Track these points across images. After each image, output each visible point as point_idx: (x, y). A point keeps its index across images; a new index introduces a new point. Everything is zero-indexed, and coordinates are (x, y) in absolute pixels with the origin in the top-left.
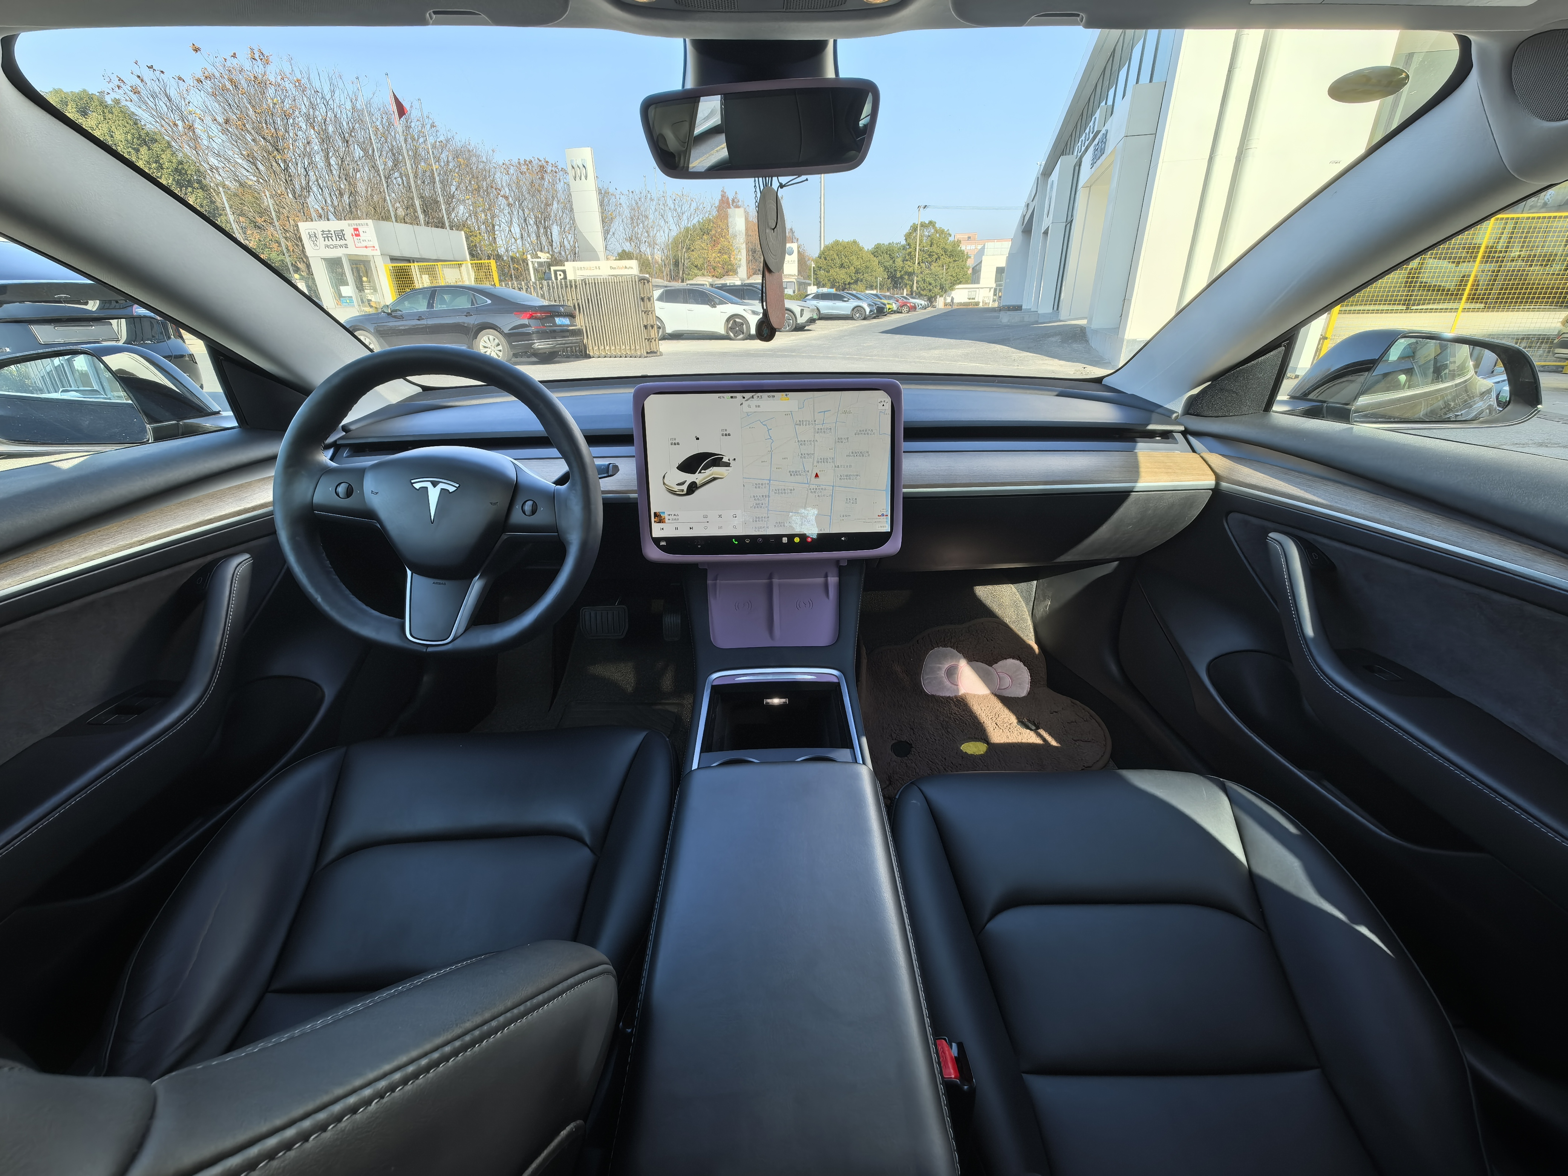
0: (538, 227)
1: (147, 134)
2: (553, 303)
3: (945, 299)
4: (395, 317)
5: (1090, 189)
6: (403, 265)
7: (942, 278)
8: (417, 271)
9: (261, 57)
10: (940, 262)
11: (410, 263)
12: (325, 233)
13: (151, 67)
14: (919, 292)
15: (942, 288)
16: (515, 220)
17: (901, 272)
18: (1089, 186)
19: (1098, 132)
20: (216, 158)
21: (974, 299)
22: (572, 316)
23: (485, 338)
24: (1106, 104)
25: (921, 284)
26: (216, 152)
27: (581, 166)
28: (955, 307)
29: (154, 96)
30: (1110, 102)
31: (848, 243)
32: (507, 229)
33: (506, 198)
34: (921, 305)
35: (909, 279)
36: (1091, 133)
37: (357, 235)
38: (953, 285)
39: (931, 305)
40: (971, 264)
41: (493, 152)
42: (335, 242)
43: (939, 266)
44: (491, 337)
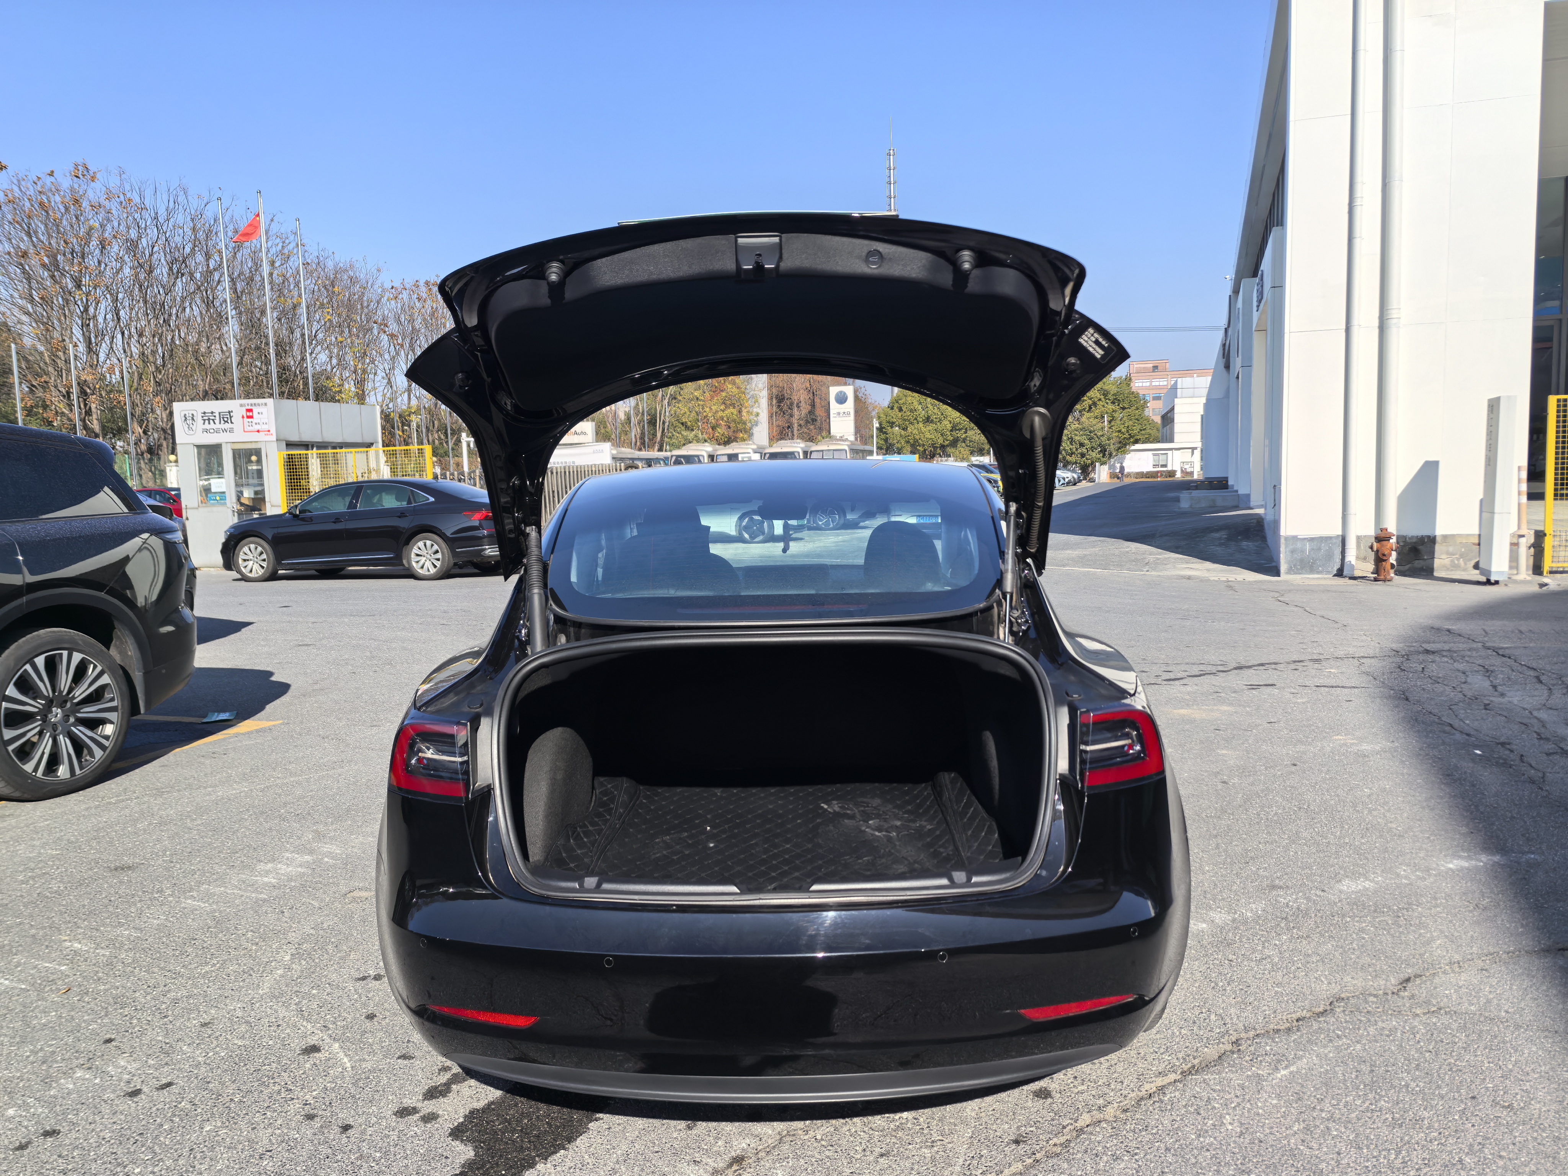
3: (1112, 467)
6: (300, 451)
7: (1103, 436)
9: (85, 173)
10: (1097, 412)
11: (309, 449)
12: (207, 414)
14: (1064, 458)
15: (1103, 451)
21: (1165, 466)
23: (421, 544)
25: (1068, 446)
28: (1127, 481)
34: (1064, 479)
37: (248, 417)
38: (1123, 446)
39: (1085, 479)
40: (1154, 412)
41: (379, 270)
42: (218, 426)
43: (1096, 417)
44: (429, 543)
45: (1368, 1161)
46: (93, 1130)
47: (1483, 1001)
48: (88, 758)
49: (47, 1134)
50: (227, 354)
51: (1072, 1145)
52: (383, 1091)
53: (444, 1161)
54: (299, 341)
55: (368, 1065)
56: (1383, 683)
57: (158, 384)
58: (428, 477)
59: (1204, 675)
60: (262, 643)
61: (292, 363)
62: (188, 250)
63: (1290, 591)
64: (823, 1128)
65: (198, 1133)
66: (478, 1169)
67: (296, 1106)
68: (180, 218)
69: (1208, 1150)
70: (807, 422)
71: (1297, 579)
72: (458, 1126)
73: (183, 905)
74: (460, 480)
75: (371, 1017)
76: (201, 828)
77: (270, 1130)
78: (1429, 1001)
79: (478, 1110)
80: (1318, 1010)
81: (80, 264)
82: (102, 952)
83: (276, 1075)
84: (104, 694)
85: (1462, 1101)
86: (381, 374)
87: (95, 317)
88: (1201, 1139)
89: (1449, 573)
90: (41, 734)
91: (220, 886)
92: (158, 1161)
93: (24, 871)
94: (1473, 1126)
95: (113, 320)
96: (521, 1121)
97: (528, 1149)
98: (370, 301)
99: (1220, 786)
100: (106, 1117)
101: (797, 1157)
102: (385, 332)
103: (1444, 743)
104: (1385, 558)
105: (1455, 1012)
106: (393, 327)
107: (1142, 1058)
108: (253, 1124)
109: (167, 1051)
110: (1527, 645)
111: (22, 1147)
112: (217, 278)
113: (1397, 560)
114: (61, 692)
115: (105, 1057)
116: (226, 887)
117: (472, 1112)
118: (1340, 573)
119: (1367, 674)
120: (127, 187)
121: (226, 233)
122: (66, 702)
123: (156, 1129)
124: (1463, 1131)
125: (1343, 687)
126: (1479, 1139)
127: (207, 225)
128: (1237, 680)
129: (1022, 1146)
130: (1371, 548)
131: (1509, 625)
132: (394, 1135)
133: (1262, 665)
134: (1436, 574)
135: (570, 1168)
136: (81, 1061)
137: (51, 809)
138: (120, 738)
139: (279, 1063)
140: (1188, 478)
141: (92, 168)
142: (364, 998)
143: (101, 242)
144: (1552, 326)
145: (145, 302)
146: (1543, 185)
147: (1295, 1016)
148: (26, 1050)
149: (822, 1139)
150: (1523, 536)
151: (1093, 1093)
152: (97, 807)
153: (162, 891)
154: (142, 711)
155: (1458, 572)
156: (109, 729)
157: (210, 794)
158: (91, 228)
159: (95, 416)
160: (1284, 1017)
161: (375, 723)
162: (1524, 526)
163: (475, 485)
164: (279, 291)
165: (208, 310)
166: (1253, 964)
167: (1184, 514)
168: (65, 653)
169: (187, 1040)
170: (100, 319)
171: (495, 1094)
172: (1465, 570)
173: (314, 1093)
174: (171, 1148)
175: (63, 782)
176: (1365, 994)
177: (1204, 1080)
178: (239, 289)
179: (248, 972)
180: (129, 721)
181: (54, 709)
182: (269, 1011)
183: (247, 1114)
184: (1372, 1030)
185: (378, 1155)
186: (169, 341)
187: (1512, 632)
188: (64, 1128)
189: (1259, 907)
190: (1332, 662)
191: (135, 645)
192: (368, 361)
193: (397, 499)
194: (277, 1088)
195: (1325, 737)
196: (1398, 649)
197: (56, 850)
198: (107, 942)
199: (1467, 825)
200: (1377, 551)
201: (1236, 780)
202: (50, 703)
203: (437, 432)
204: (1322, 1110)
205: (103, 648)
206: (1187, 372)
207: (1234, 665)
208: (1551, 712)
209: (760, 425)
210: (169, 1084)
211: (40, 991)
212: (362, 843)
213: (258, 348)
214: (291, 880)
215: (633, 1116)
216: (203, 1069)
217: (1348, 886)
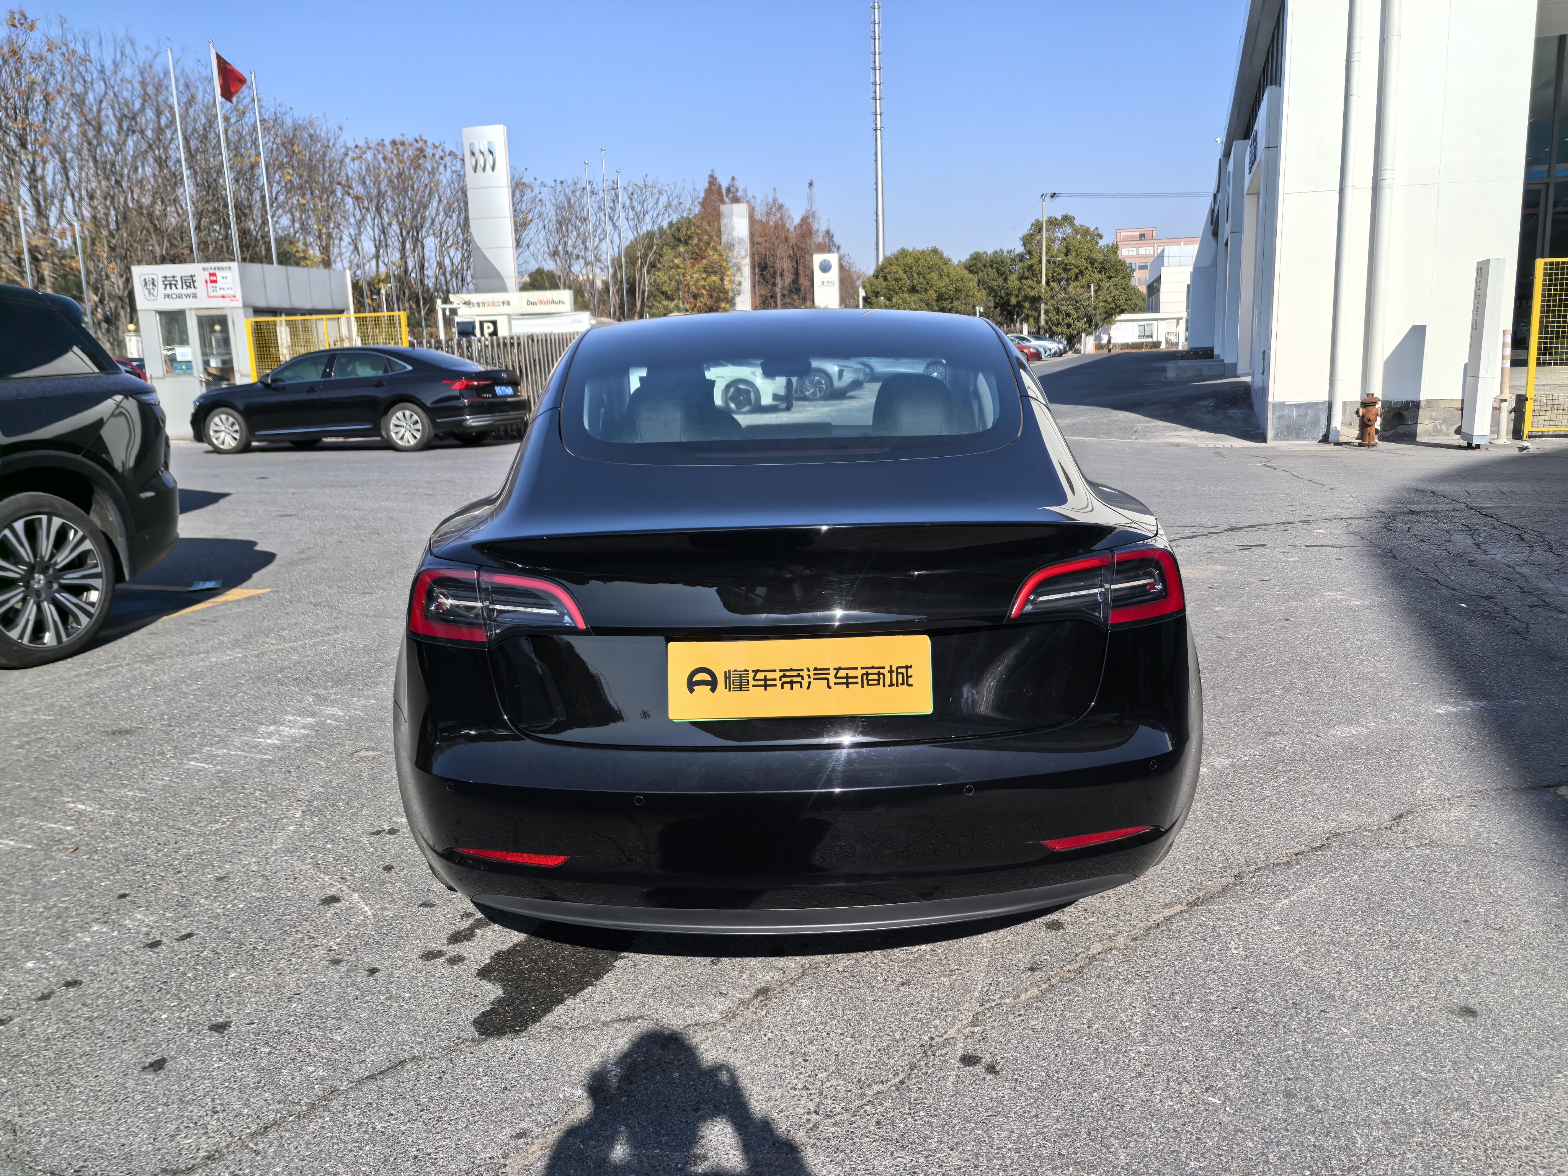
2: (489, 368)
3: (1098, 338)
4: (276, 389)
6: (267, 319)
7: (1089, 306)
9: (22, 21)
10: (1083, 281)
11: (276, 316)
12: (168, 279)
14: (1050, 329)
15: (1089, 321)
17: (1017, 296)
21: (1151, 336)
22: (514, 383)
23: (399, 414)
25: (1054, 317)
27: (486, 153)
28: (1114, 352)
31: (922, 252)
34: (1050, 350)
35: (1031, 308)
37: (212, 282)
38: (1109, 315)
39: (1071, 349)
40: (1140, 281)
41: (341, 129)
42: (180, 291)
43: (1083, 287)
44: (408, 413)
45: (1368, 979)
46: (115, 980)
47: (1472, 835)
48: (74, 625)
49: (68, 984)
50: (184, 218)
51: (1086, 971)
52: (407, 937)
53: (473, 999)
54: (259, 204)
55: (390, 913)
56: (1371, 542)
57: (113, 249)
58: (405, 345)
59: (1196, 536)
60: (242, 513)
61: (252, 227)
62: (137, 105)
63: (1277, 456)
64: (844, 961)
65: (223, 979)
66: (508, 1005)
67: (319, 953)
68: (128, 71)
69: (1215, 972)
70: (791, 291)
71: (1284, 445)
72: (485, 967)
73: (187, 766)
74: (437, 349)
75: (388, 868)
76: (198, 693)
77: (296, 975)
78: (1422, 835)
79: (504, 952)
80: (1315, 845)
81: (23, 121)
82: (108, 812)
83: (297, 924)
84: (86, 561)
85: (1455, 925)
86: (346, 239)
87: (42, 178)
88: (1208, 963)
89: (1430, 438)
90: (24, 600)
91: (222, 748)
92: (185, 1007)
93: (19, 736)
94: (1467, 946)
95: (62, 181)
96: (547, 961)
97: (556, 986)
98: (332, 161)
99: (1215, 641)
100: (127, 967)
101: (821, 988)
102: (349, 194)
103: (1430, 598)
104: (1370, 423)
105: (1447, 845)
106: (359, 189)
107: (1149, 892)
108: (278, 970)
109: (184, 904)
110: (1508, 505)
111: (44, 997)
112: (169, 136)
113: (1381, 425)
114: (42, 558)
115: (121, 912)
116: (229, 749)
117: (498, 954)
118: (1325, 439)
119: (1355, 533)
120: (70, 37)
121: (177, 87)
122: (47, 568)
123: (180, 977)
124: (1457, 952)
125: (1332, 546)
126: (1473, 959)
127: (157, 79)
128: (1230, 541)
129: (1036, 973)
130: (1357, 413)
131: (1491, 486)
132: (422, 977)
133: (1253, 526)
134: (1418, 439)
135: (599, 1003)
136: (96, 916)
137: (40, 676)
138: (106, 605)
139: (299, 913)
140: (1173, 349)
141: (30, 16)
142: (380, 851)
143: (45, 98)
144: (1540, 191)
145: (95, 161)
146: (1541, 43)
147: (1294, 851)
148: (40, 907)
149: (844, 971)
150: (1505, 400)
151: (1103, 924)
152: (87, 674)
153: (164, 753)
154: (127, 577)
155: (1440, 437)
156: (94, 596)
157: (203, 660)
158: (33, 83)
159: (48, 284)
160: (1284, 852)
161: (367, 590)
162: (1507, 390)
163: (453, 353)
164: (236, 149)
165: (161, 170)
166: (1252, 804)
167: (1170, 383)
168: (44, 518)
169: (203, 893)
170: (49, 180)
171: (519, 937)
172: (1447, 435)
173: (338, 940)
174: (197, 995)
175: (50, 650)
176: (1360, 830)
177: (1210, 910)
178: (193, 148)
179: (261, 829)
180: (114, 589)
181: (36, 575)
182: (285, 865)
183: (271, 961)
184: (1367, 862)
185: (407, 995)
186: (122, 203)
187: (1494, 493)
188: (86, 978)
189: (1255, 752)
190: (1320, 523)
191: (117, 511)
192: (332, 225)
193: (373, 368)
194: (300, 936)
195: (1316, 594)
196: (1384, 510)
197: (49, 715)
198: (112, 803)
199: (1454, 674)
200: (1363, 416)
201: (1231, 635)
202: (32, 569)
203: (408, 301)
204: (1322, 935)
205: (83, 512)
206: (1175, 240)
207: (1226, 527)
208: (1532, 567)
209: (742, 295)
210: (189, 935)
211: (47, 849)
212: (365, 706)
213: (215, 211)
214: (296, 741)
215: (658, 954)
216: (223, 921)
217: (1342, 731)
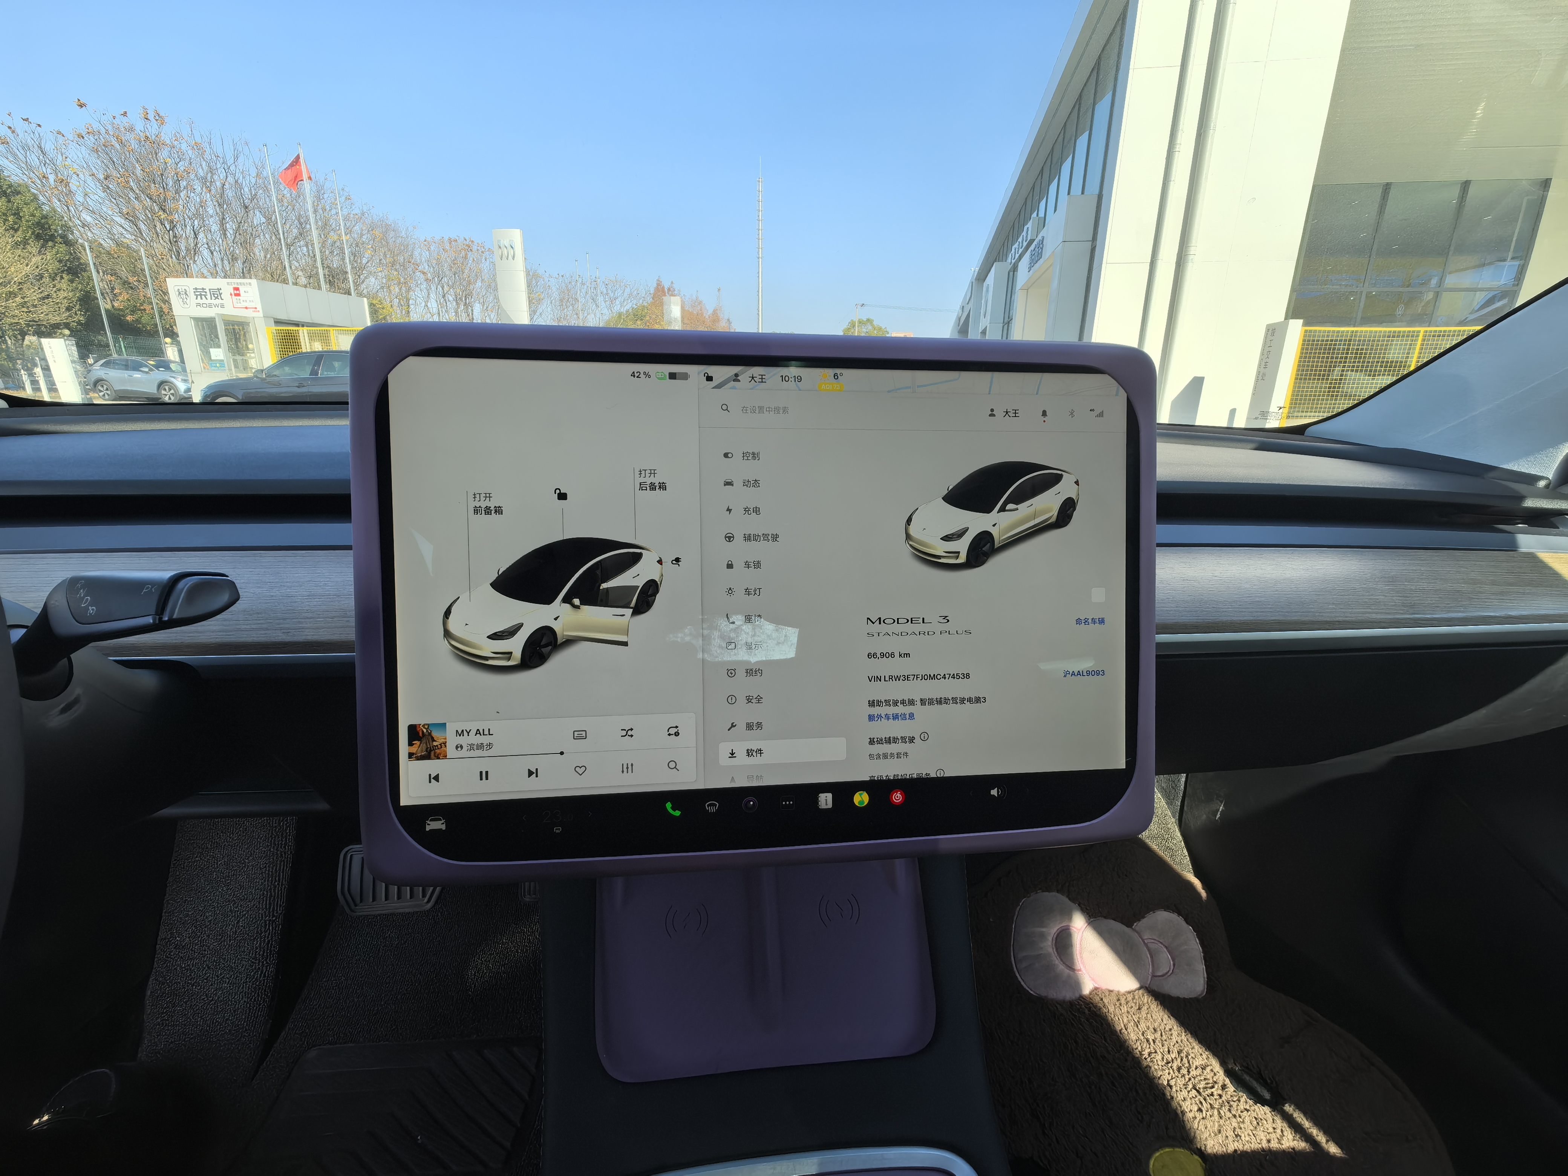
0: (457, 304)
1: (10, 186)
4: (269, 382)
5: (1027, 292)
6: (287, 328)
8: (306, 336)
11: (299, 326)
12: (198, 290)
13: (27, 120)
16: (432, 296)
18: (1027, 289)
19: (1032, 241)
20: (91, 215)
24: (1037, 215)
26: (91, 209)
27: (509, 247)
29: (26, 148)
30: (1042, 214)
32: (423, 304)
33: (424, 273)
36: (1024, 241)
37: (236, 295)
42: (209, 301)
